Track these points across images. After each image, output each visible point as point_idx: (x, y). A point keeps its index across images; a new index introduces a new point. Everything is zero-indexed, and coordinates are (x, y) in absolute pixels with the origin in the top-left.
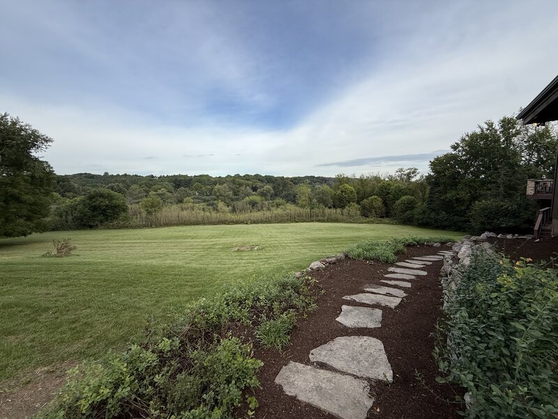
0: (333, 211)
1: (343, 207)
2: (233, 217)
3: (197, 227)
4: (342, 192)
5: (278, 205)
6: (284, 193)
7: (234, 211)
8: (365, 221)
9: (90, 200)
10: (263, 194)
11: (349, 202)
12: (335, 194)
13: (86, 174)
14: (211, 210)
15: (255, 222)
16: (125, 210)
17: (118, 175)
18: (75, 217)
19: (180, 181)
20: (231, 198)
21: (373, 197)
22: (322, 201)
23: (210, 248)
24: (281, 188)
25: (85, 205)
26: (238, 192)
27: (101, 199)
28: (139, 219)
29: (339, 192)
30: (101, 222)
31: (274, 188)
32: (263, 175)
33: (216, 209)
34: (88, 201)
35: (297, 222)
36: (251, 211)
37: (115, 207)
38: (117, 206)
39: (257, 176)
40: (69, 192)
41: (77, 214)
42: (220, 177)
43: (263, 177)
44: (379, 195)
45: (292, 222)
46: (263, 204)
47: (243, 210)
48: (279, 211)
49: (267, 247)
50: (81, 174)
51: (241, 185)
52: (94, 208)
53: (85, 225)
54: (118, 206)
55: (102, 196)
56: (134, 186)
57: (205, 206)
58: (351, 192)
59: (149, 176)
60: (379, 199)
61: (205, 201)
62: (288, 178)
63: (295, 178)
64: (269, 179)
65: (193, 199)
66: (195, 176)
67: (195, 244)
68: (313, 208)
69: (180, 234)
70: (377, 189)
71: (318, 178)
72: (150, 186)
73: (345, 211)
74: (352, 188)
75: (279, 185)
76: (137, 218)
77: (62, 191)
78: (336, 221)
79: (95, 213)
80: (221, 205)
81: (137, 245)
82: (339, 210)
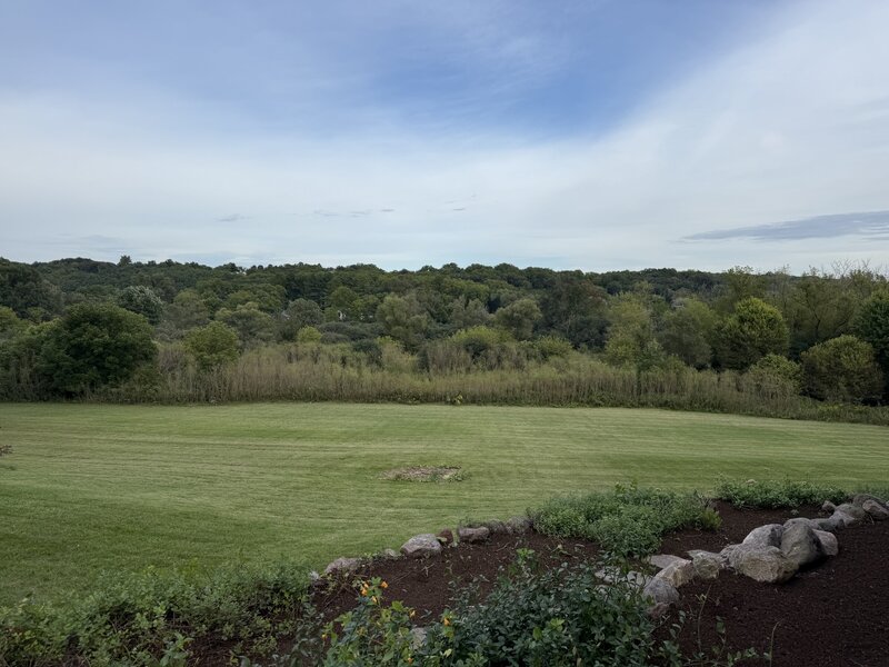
0: (710, 377)
1: (741, 367)
2: (418, 383)
3: (320, 407)
4: (742, 320)
5: (545, 355)
6: (573, 319)
7: (424, 365)
8: (813, 411)
9: (71, 330)
10: (512, 322)
11: (764, 354)
12: (719, 328)
13: (79, 260)
14: (363, 363)
15: (474, 400)
16: (147, 357)
17: (152, 264)
18: (36, 370)
19: (300, 282)
20: (425, 332)
21: (843, 339)
22: (679, 347)
23: (329, 468)
24: (563, 306)
25: (58, 341)
26: (450, 311)
27: (95, 329)
28: (178, 382)
29: (732, 321)
30: (92, 384)
31: (544, 305)
32: (522, 267)
33: (376, 361)
34: (65, 333)
35: (598, 405)
36: (468, 370)
37: (125, 348)
38: (127, 348)
39: (504, 268)
40: (37, 305)
41: (40, 364)
42: (404, 272)
43: (521, 272)
44: (862, 333)
45: (581, 404)
46: (503, 349)
47: (447, 364)
48: (546, 372)
49: (479, 474)
50: (69, 261)
51: (456, 293)
52: (79, 351)
53: (56, 390)
54: (133, 346)
55: (95, 320)
56: (186, 294)
57: (348, 353)
58: (772, 322)
59: (226, 267)
60: (864, 345)
61: (354, 336)
62: (592, 276)
63: (615, 276)
64: (537, 279)
65: (320, 330)
66: (340, 268)
67: (299, 454)
68: (647, 367)
69: (273, 423)
70: (857, 314)
71: (687, 275)
72: (224, 292)
73: (749, 377)
74: (775, 310)
75: (559, 297)
76: (174, 378)
77: (21, 302)
78: (718, 407)
79: (81, 362)
80: (390, 349)
81: (156, 448)
82: (728, 376)
